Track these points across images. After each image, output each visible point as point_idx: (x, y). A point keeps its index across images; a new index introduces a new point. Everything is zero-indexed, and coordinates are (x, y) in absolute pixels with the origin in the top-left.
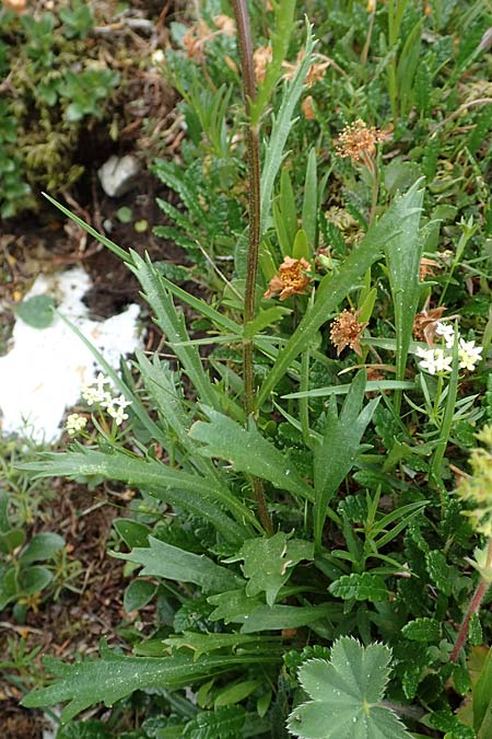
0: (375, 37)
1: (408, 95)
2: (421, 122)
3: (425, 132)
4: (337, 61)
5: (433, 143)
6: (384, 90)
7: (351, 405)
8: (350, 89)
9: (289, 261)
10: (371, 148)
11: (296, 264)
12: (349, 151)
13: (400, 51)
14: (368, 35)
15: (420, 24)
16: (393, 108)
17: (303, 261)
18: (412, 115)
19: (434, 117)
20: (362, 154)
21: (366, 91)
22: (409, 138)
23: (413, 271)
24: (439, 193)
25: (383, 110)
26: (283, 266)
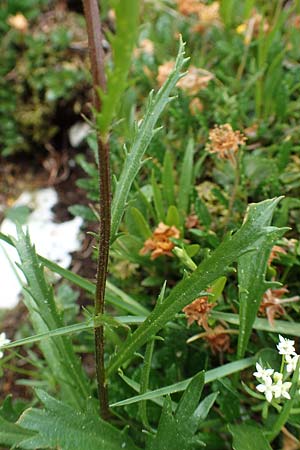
0: (248, 61)
1: (270, 104)
2: (278, 126)
3: (280, 134)
4: (217, 77)
5: (287, 143)
6: (252, 98)
7: (187, 404)
8: (225, 97)
9: (162, 227)
10: (235, 148)
11: (167, 231)
12: (216, 149)
13: (266, 72)
14: (243, 59)
15: (282, 54)
16: (258, 112)
17: (173, 228)
18: (272, 119)
19: (289, 123)
20: (226, 152)
21: (238, 99)
22: (269, 136)
23: (260, 270)
24: (289, 183)
25: (250, 113)
26: (157, 231)
